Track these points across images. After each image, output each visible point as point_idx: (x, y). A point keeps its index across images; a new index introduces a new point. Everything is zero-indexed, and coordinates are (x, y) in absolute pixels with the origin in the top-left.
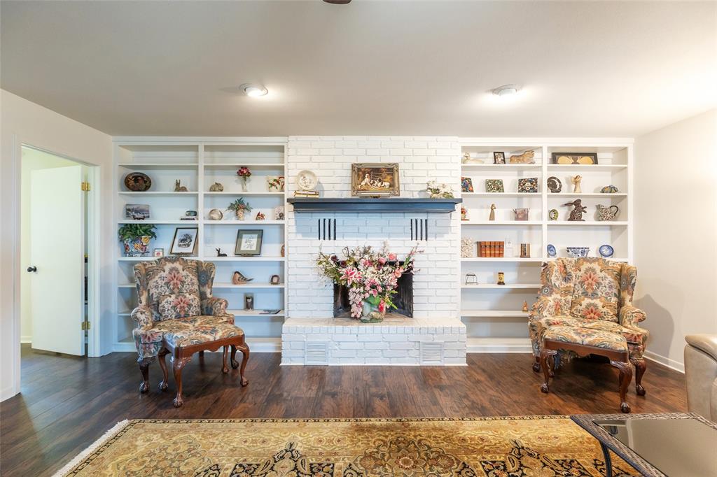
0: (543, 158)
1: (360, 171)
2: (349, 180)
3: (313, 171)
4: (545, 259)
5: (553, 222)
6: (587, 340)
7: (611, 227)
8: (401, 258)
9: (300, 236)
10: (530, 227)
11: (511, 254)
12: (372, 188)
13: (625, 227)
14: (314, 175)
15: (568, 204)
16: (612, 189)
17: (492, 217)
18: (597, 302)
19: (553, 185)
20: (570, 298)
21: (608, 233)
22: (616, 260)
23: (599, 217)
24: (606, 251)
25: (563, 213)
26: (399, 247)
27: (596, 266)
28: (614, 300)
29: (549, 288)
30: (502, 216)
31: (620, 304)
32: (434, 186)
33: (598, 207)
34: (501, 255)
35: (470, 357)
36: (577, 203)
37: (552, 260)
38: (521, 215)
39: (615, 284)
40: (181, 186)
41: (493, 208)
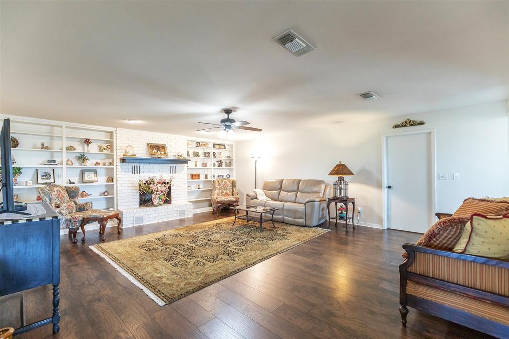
0: (211, 145)
1: (152, 147)
2: (145, 149)
3: (132, 145)
4: (213, 180)
5: (214, 167)
6: (227, 200)
7: (229, 169)
8: (167, 181)
9: (123, 173)
10: (207, 169)
11: (202, 178)
12: (157, 154)
13: (233, 169)
14: (132, 147)
15: (218, 161)
16: (229, 157)
17: (196, 165)
18: (227, 191)
19: (214, 155)
20: (220, 191)
21: (228, 170)
22: (231, 179)
23: (226, 166)
24: (228, 177)
25: (217, 164)
26: (166, 177)
27: (226, 181)
28: (231, 190)
29: (214, 188)
30: (199, 165)
31: (233, 191)
32: (180, 154)
33: (226, 162)
34: (199, 179)
35: (193, 215)
36: (220, 161)
37: (215, 180)
38: (204, 165)
39: (231, 186)
40: (45, 146)
41: (196, 162)
